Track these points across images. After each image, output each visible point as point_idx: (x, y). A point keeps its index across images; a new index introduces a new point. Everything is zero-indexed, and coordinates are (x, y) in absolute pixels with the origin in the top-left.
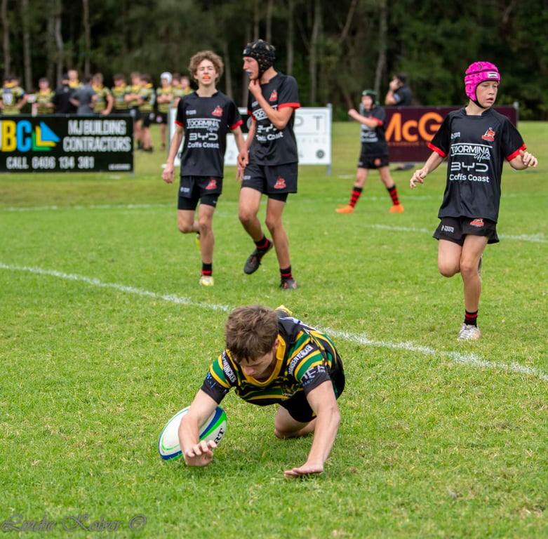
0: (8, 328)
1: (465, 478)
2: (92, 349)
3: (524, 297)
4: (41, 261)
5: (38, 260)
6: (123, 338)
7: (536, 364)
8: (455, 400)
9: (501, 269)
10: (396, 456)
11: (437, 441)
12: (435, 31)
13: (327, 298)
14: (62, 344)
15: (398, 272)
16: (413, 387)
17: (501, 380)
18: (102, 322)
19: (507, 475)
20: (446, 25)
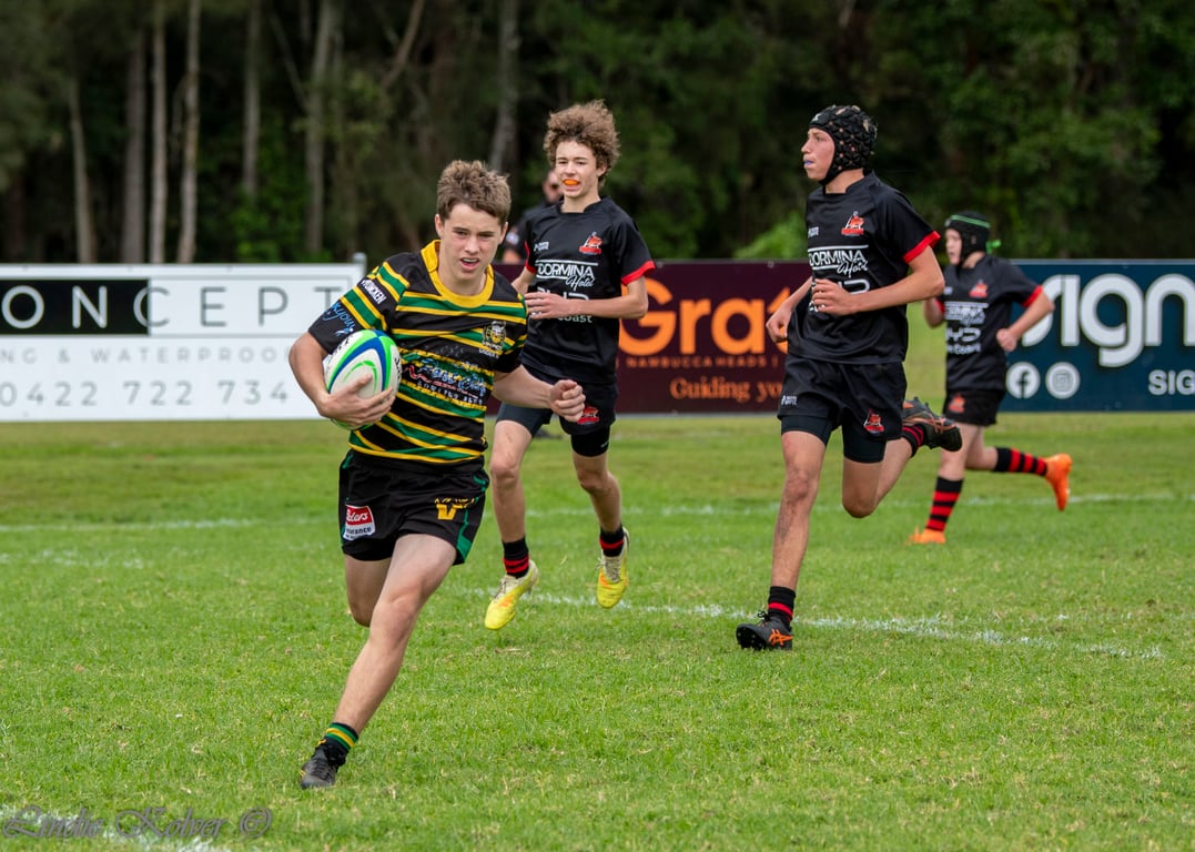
3: (898, 794)
12: (648, 51)
15: (548, 722)
20: (681, 34)
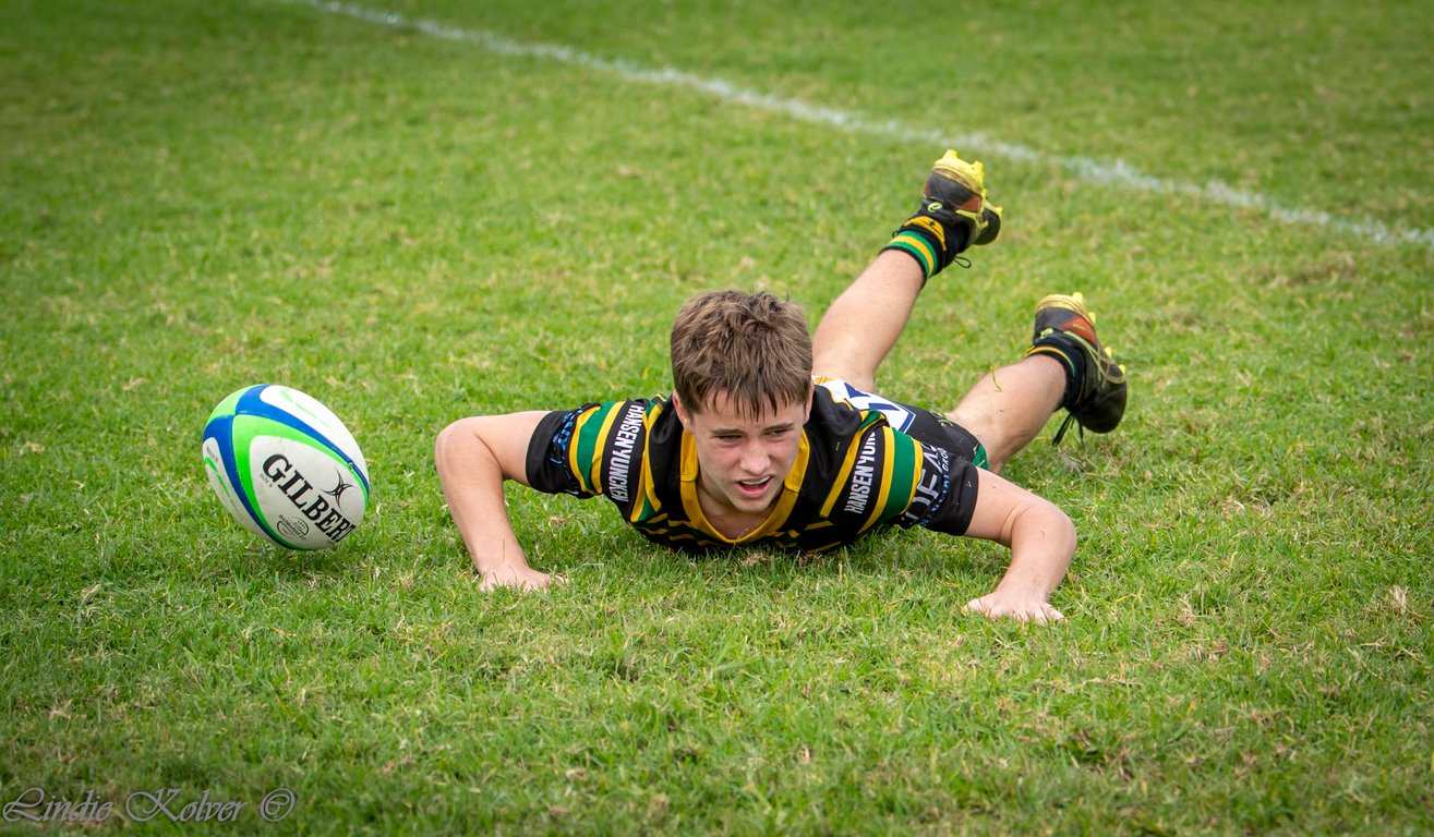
0: (70, 90)
6: (330, 117)
7: (1266, 185)
8: (1081, 262)
10: (945, 383)
17: (1184, 220)
18: (282, 80)
19: (1193, 426)
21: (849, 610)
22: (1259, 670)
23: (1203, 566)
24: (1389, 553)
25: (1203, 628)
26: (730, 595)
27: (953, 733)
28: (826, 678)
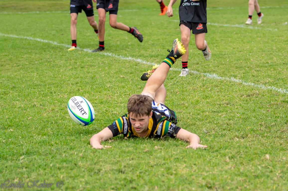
0: (18, 62)
1: (211, 125)
2: (54, 71)
3: (237, 51)
4: (32, 34)
5: (31, 34)
6: (67, 67)
7: (242, 78)
8: (207, 93)
9: (227, 39)
10: (182, 116)
11: (199, 110)
13: (153, 50)
14: (41, 69)
16: (189, 88)
17: (226, 85)
18: (58, 60)
19: (228, 124)
21: (164, 160)
22: (241, 171)
23: (230, 151)
24: (265, 148)
25: (231, 163)
26: (142, 157)
27: (184, 183)
28: (160, 173)
